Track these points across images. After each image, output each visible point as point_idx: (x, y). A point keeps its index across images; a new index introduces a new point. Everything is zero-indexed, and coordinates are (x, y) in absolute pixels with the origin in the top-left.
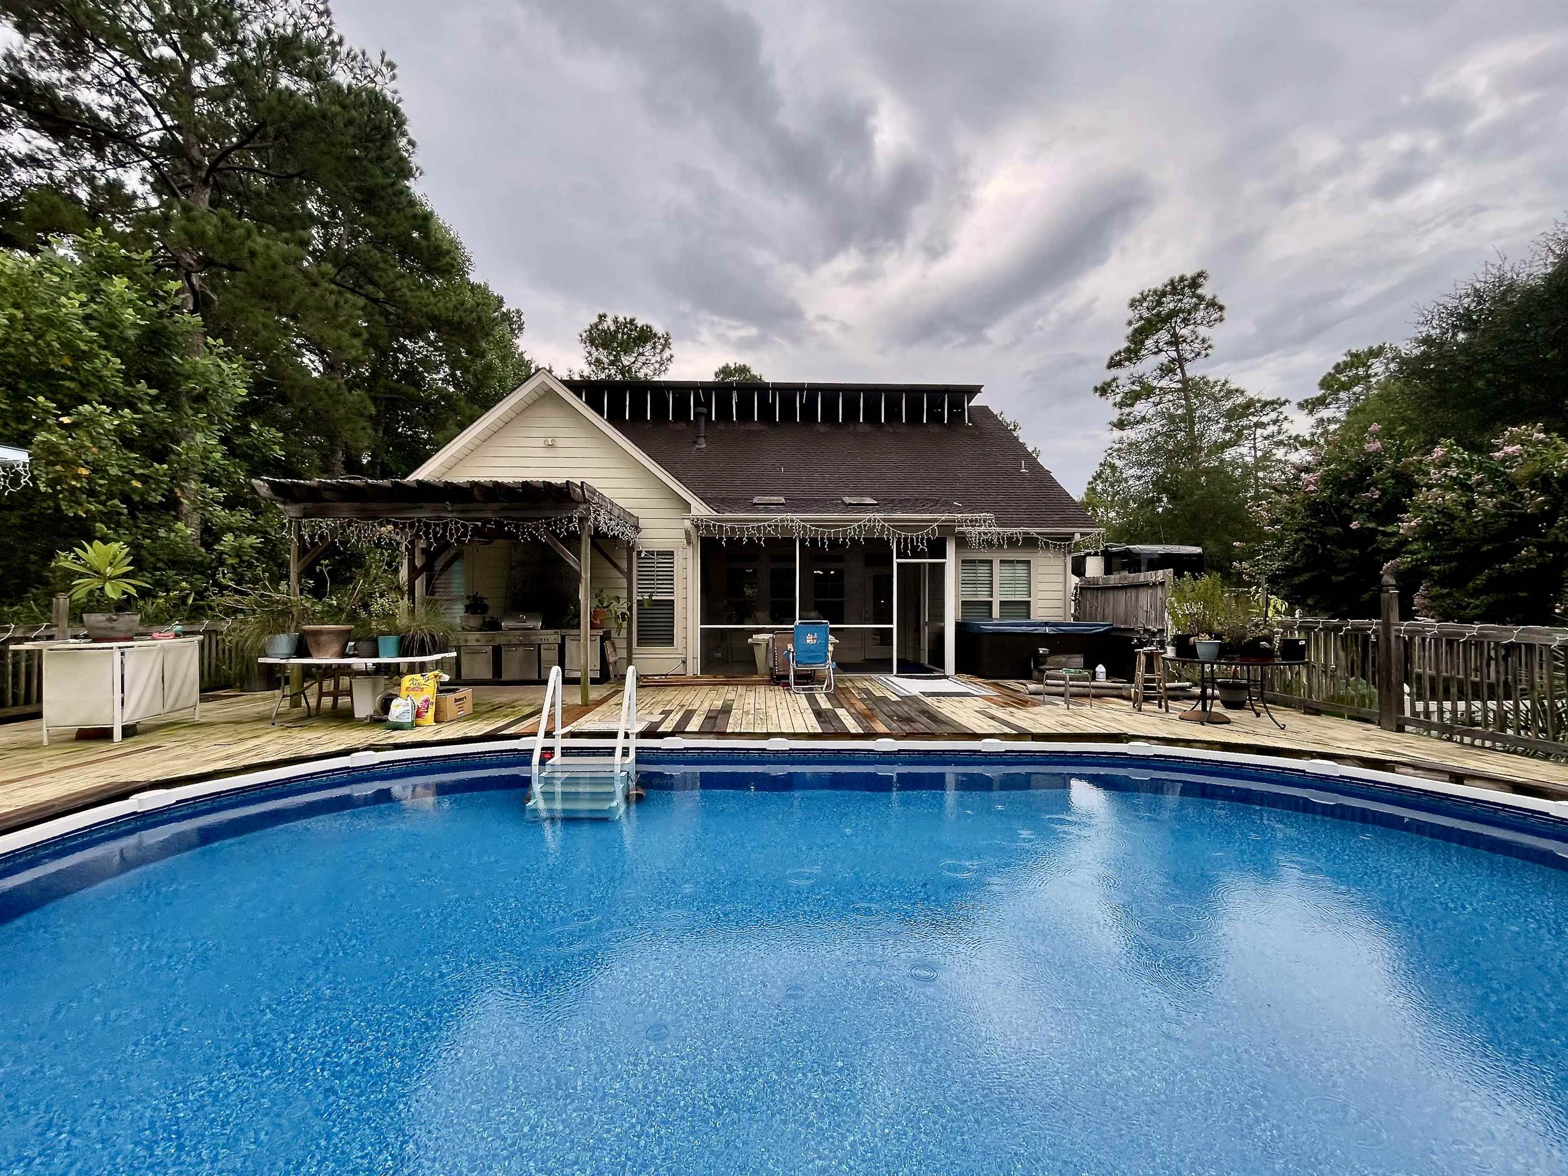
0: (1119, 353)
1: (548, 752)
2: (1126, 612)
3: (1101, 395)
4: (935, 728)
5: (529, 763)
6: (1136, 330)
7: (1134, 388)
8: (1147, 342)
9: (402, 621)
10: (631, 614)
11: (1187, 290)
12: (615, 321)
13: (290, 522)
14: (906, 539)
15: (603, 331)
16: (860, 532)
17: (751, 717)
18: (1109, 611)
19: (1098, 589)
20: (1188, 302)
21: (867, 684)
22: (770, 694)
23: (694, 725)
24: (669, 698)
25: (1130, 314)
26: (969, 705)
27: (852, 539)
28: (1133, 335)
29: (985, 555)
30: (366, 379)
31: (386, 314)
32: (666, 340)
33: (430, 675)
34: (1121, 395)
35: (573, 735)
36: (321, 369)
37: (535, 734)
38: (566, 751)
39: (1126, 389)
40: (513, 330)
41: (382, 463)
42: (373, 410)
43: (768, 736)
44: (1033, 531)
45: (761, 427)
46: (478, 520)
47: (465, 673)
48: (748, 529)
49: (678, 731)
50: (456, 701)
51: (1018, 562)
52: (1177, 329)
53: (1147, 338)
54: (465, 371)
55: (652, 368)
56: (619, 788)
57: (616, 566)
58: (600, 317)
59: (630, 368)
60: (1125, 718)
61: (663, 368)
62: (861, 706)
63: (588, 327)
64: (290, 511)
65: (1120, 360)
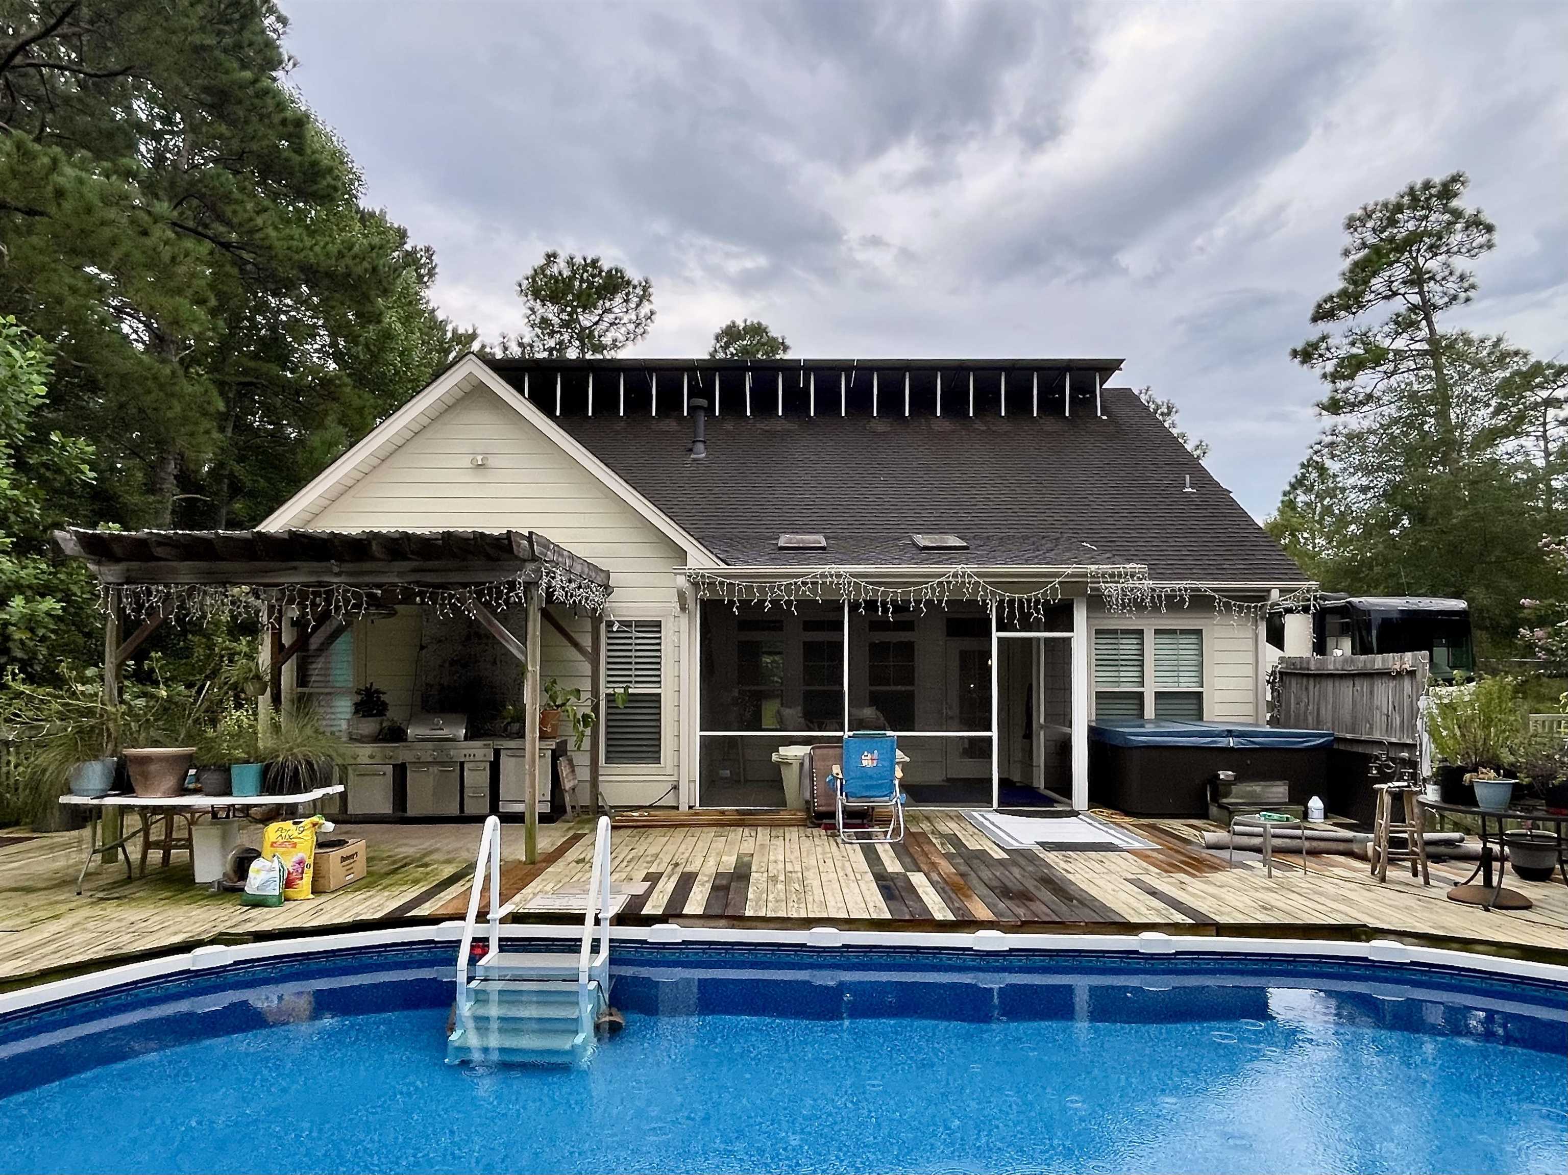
0: (1330, 298)
1: (480, 945)
2: (1354, 717)
3: (1303, 362)
4: (1066, 913)
5: (453, 961)
6: (1356, 264)
7: (1354, 351)
8: (1374, 281)
9: (265, 741)
10: (597, 716)
11: (1434, 202)
12: (570, 262)
13: (106, 589)
14: (1011, 602)
15: (552, 277)
16: (942, 592)
17: (780, 886)
18: (1327, 713)
19: (1308, 676)
20: (1437, 219)
21: (951, 827)
22: (807, 844)
23: (695, 904)
24: (653, 850)
25: (1348, 240)
26: (1113, 867)
27: (929, 603)
28: (1351, 271)
29: (1133, 622)
30: (210, 352)
31: (241, 264)
32: (645, 289)
33: (306, 822)
34: (1335, 361)
35: (517, 918)
36: (146, 338)
37: (462, 917)
38: (508, 945)
39: (1342, 353)
40: (420, 277)
41: (232, 474)
42: (221, 406)
43: (808, 923)
44: (1203, 585)
45: (788, 426)
46: (379, 586)
47: (353, 808)
48: (772, 588)
49: (672, 914)
50: (344, 859)
51: (1183, 632)
52: (1421, 261)
53: (1374, 274)
54: (352, 339)
55: (623, 330)
56: (586, 1009)
57: (576, 645)
58: (548, 256)
59: (591, 332)
60: (1359, 895)
61: (640, 331)
62: (946, 867)
63: (530, 272)
64: (109, 574)
65: (1332, 309)
